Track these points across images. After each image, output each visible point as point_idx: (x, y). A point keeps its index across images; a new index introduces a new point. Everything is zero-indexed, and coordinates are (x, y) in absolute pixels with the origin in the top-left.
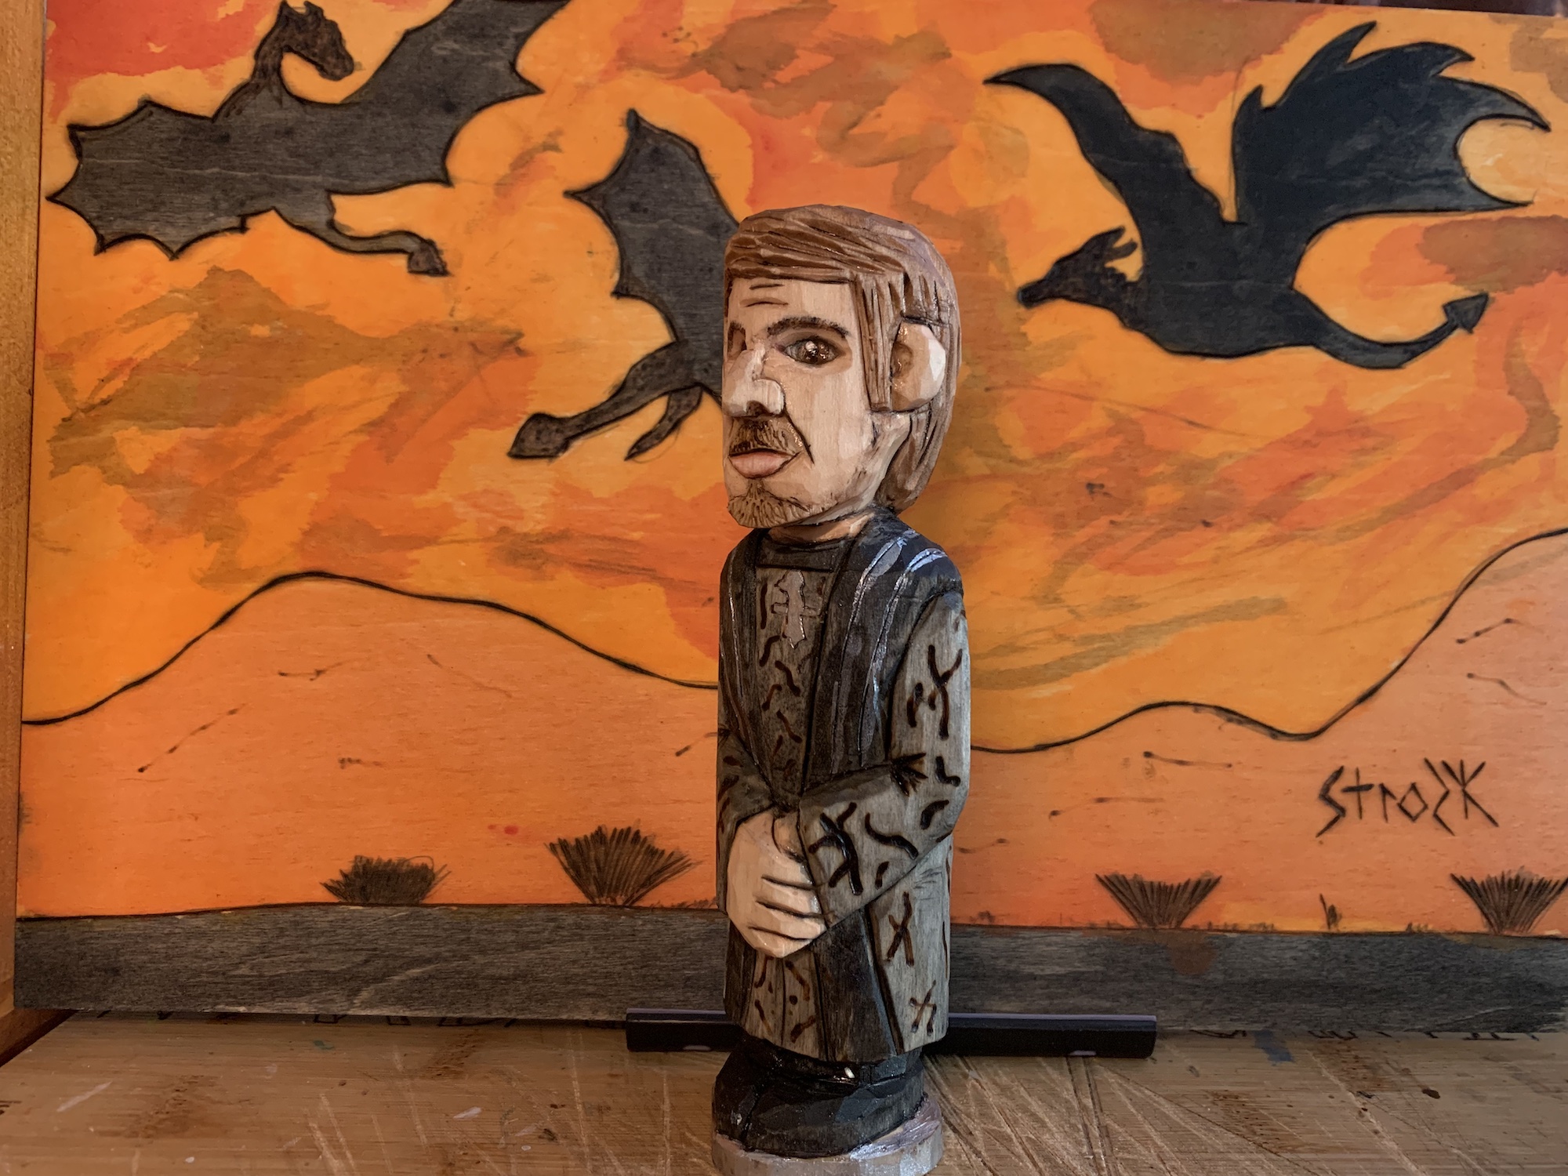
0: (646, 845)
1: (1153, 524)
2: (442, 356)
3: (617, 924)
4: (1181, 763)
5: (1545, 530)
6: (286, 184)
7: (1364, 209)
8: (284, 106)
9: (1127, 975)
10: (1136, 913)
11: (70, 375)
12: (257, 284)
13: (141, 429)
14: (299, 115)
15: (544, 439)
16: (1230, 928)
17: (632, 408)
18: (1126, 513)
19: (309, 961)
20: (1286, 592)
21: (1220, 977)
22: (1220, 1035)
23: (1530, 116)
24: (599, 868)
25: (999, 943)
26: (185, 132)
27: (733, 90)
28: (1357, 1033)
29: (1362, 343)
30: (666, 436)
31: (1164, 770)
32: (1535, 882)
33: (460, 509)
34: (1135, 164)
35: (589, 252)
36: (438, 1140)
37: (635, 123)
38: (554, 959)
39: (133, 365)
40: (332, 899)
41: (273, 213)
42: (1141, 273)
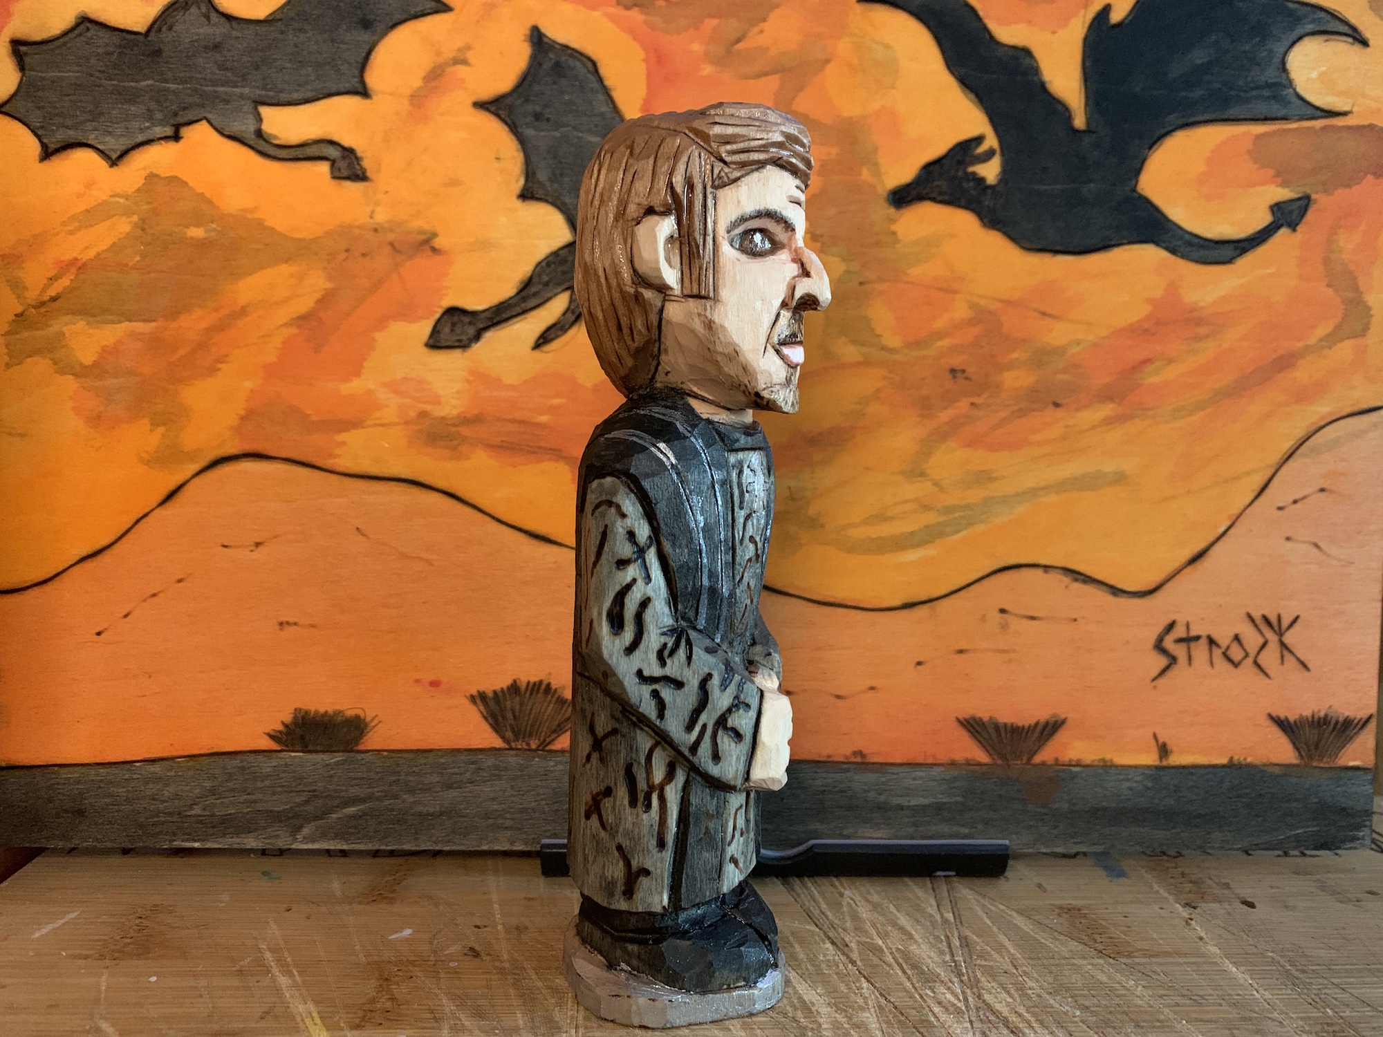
0: (556, 696)
1: (1008, 406)
2: (364, 255)
3: (531, 766)
4: (1033, 618)
5: (1355, 409)
6: (216, 95)
7: (1201, 118)
8: (212, 22)
9: (982, 804)
10: (992, 752)
11: (22, 275)
12: (192, 189)
13: (87, 324)
14: (225, 31)
15: (458, 330)
16: (1073, 763)
17: (538, 302)
18: (985, 395)
19: (255, 802)
20: (1127, 465)
21: (1065, 806)
22: (1064, 856)
23: (1349, 32)
24: (514, 716)
25: (870, 777)
26: (120, 46)
27: (627, 8)
28: (1184, 852)
29: (1197, 241)
30: (569, 328)
31: (1017, 625)
32: (1341, 719)
33: (383, 395)
34: (995, 76)
35: (498, 159)
36: (376, 958)
37: (537, 38)
38: (476, 797)
39: (79, 264)
40: (275, 746)
41: (204, 122)
42: (999, 177)
